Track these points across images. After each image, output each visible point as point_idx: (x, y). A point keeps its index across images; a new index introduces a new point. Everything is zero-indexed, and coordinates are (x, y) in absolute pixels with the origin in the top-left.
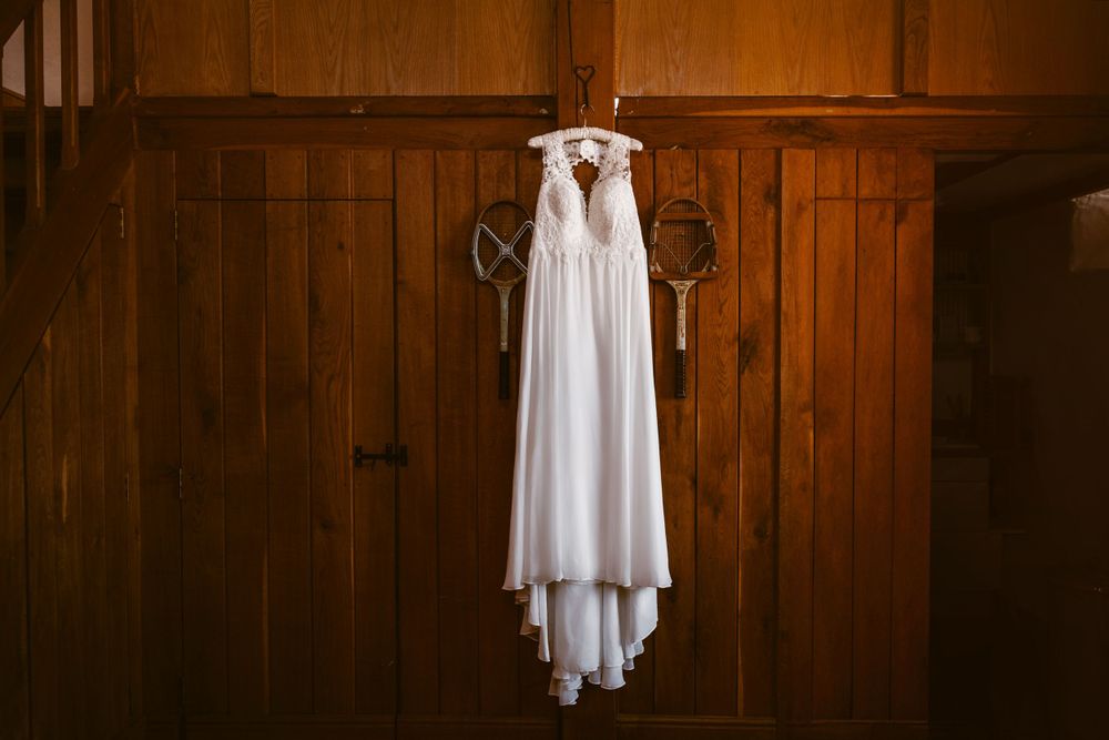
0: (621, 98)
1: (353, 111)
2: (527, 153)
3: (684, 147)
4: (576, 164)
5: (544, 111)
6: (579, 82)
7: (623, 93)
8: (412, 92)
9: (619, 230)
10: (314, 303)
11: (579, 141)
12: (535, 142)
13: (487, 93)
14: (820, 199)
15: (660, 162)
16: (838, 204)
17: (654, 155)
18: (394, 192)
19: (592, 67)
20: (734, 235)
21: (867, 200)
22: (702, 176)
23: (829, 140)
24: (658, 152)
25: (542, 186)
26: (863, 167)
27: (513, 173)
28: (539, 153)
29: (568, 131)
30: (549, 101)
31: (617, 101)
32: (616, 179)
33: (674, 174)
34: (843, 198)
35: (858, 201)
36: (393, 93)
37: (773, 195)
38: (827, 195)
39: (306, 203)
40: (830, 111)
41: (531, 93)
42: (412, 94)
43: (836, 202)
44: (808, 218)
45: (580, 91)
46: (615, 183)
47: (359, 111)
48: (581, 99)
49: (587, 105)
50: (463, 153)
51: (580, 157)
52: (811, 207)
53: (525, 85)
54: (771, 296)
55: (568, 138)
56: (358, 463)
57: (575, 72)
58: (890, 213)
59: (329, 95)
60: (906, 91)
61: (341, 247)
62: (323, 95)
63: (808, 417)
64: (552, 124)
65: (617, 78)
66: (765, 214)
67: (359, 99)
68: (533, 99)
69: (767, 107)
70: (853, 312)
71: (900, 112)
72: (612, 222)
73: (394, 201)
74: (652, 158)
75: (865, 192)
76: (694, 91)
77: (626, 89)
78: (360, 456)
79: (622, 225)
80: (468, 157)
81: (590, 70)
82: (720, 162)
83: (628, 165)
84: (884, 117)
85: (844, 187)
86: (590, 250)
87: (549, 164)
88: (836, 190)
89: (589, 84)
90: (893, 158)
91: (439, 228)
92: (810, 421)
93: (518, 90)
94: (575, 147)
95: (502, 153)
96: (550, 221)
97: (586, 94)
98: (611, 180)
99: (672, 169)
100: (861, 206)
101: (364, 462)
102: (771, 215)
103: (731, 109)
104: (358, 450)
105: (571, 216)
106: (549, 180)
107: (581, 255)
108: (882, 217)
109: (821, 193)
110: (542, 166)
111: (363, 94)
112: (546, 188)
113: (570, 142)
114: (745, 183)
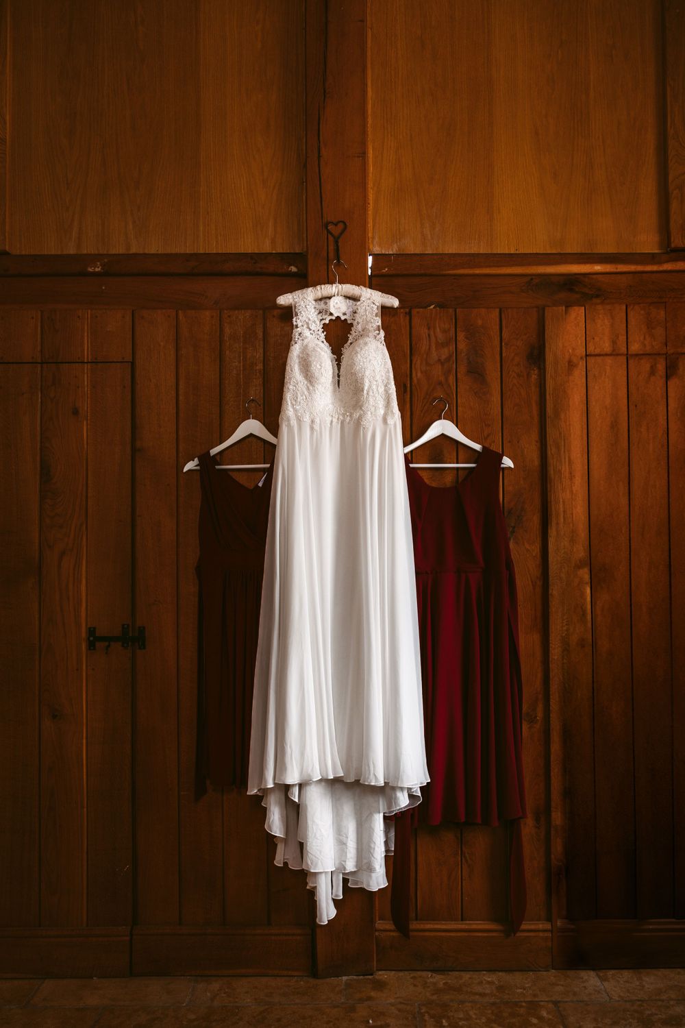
0: (375, 256)
1: (90, 270)
2: (276, 312)
3: (441, 306)
4: (327, 322)
5: (294, 269)
6: (329, 236)
7: (377, 250)
8: (153, 250)
9: (371, 393)
10: (45, 472)
11: (330, 298)
12: (284, 300)
13: (232, 249)
14: (590, 355)
15: (416, 321)
16: (609, 360)
17: (410, 313)
18: (134, 353)
19: (343, 222)
20: (496, 398)
21: (637, 355)
22: (461, 336)
23: (597, 296)
24: (415, 311)
25: (292, 348)
26: (632, 322)
27: (260, 335)
28: (288, 313)
29: (318, 287)
30: (298, 258)
31: (370, 259)
32: (367, 339)
33: (432, 333)
34: (614, 354)
35: (628, 356)
36: (133, 250)
37: (537, 355)
38: (597, 351)
39: (39, 365)
40: (598, 268)
41: (280, 250)
42: (153, 251)
43: (607, 358)
44: (578, 376)
45: (332, 247)
46: (366, 344)
47: (97, 270)
48: (332, 255)
49: (338, 261)
50: (208, 313)
51: (331, 314)
52: (582, 364)
53: (273, 242)
54: (537, 462)
55: (319, 295)
56: (91, 645)
57: (326, 228)
58: (661, 367)
59: (65, 253)
60: (673, 246)
61: (76, 412)
62: (59, 253)
63: (585, 574)
64: (302, 281)
65: (370, 235)
66: (528, 375)
67: (98, 257)
68: (281, 256)
69: (529, 264)
70: (627, 467)
71: (668, 267)
72: (363, 384)
73: (133, 364)
74: (408, 318)
75: (635, 348)
76: (452, 249)
77: (380, 245)
78: (94, 639)
79: (374, 387)
80: (212, 317)
81: (341, 226)
82: (480, 322)
83: (380, 323)
84: (652, 272)
85: (614, 343)
86: (341, 417)
87: (300, 324)
88: (607, 347)
89: (340, 240)
90: (662, 313)
91: (181, 392)
92: (587, 577)
93: (267, 248)
94: (326, 303)
95: (248, 313)
96: (300, 385)
97: (337, 250)
98: (361, 341)
99: (429, 329)
100: (631, 362)
101: (98, 644)
102: (534, 376)
103: (490, 266)
104: (91, 632)
105: (323, 380)
106: (300, 342)
107: (332, 422)
108: (653, 372)
109: (591, 349)
110: (292, 327)
111: (101, 252)
112: (296, 350)
113: (321, 299)
114: (506, 344)
